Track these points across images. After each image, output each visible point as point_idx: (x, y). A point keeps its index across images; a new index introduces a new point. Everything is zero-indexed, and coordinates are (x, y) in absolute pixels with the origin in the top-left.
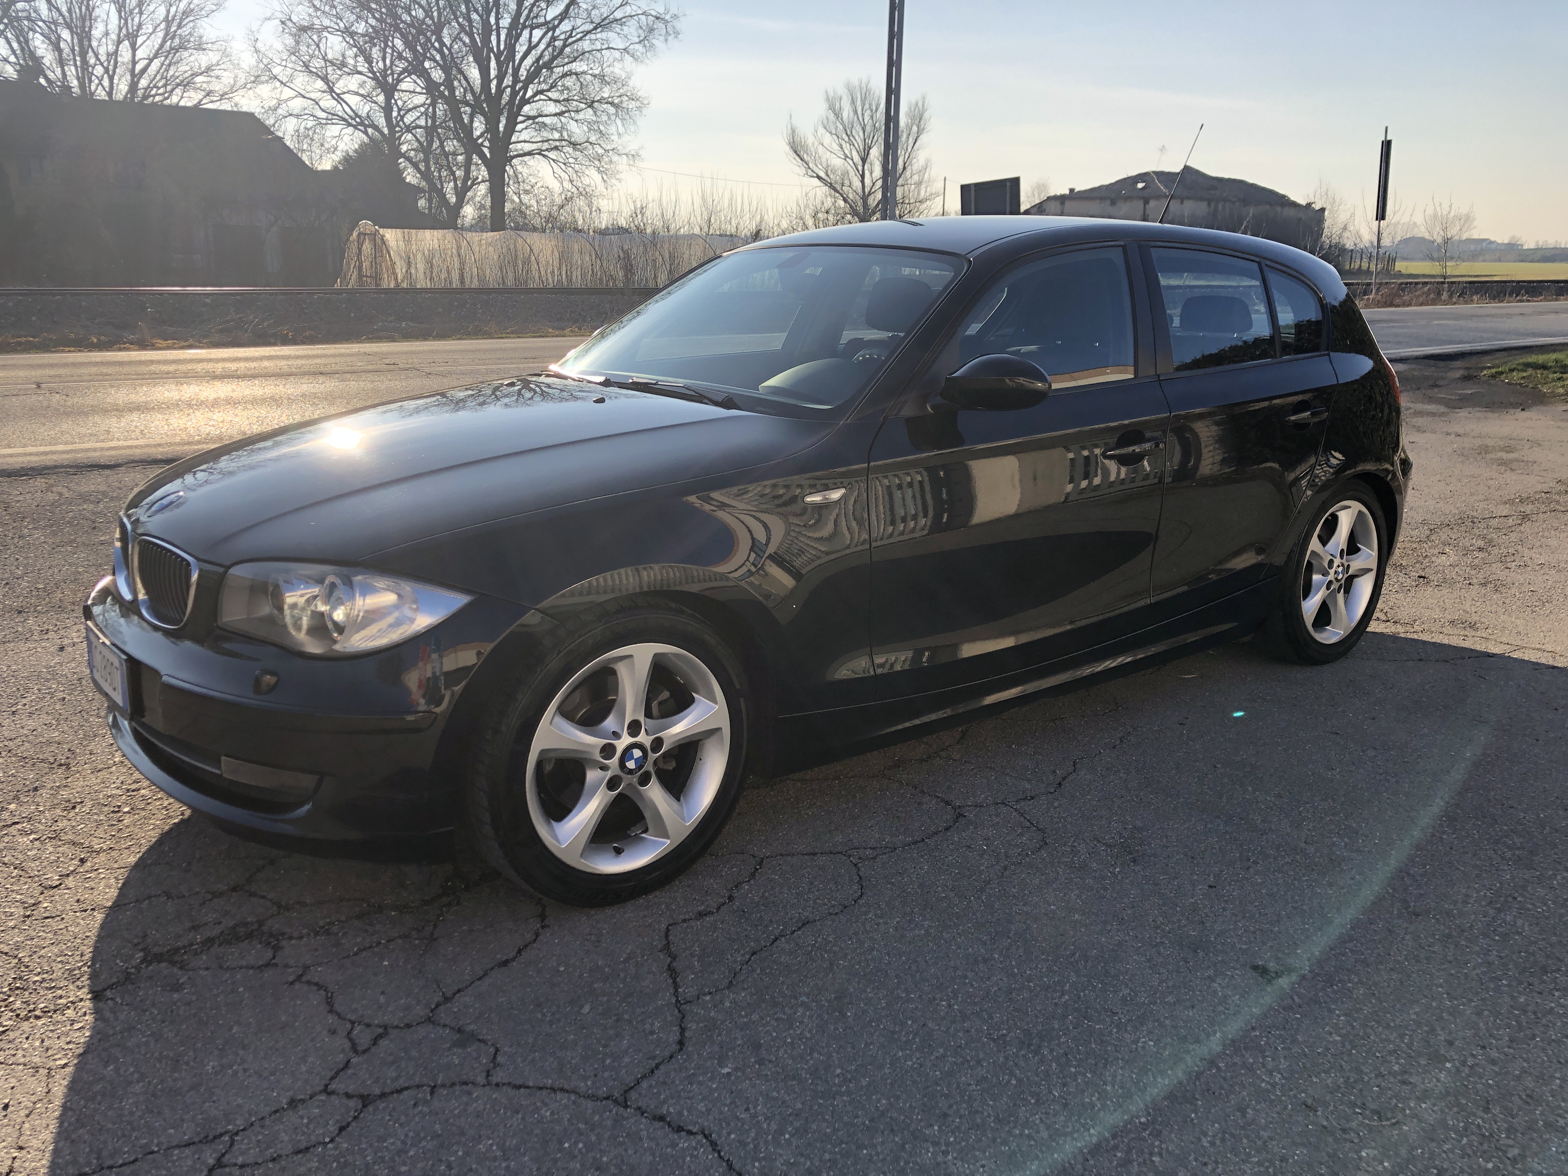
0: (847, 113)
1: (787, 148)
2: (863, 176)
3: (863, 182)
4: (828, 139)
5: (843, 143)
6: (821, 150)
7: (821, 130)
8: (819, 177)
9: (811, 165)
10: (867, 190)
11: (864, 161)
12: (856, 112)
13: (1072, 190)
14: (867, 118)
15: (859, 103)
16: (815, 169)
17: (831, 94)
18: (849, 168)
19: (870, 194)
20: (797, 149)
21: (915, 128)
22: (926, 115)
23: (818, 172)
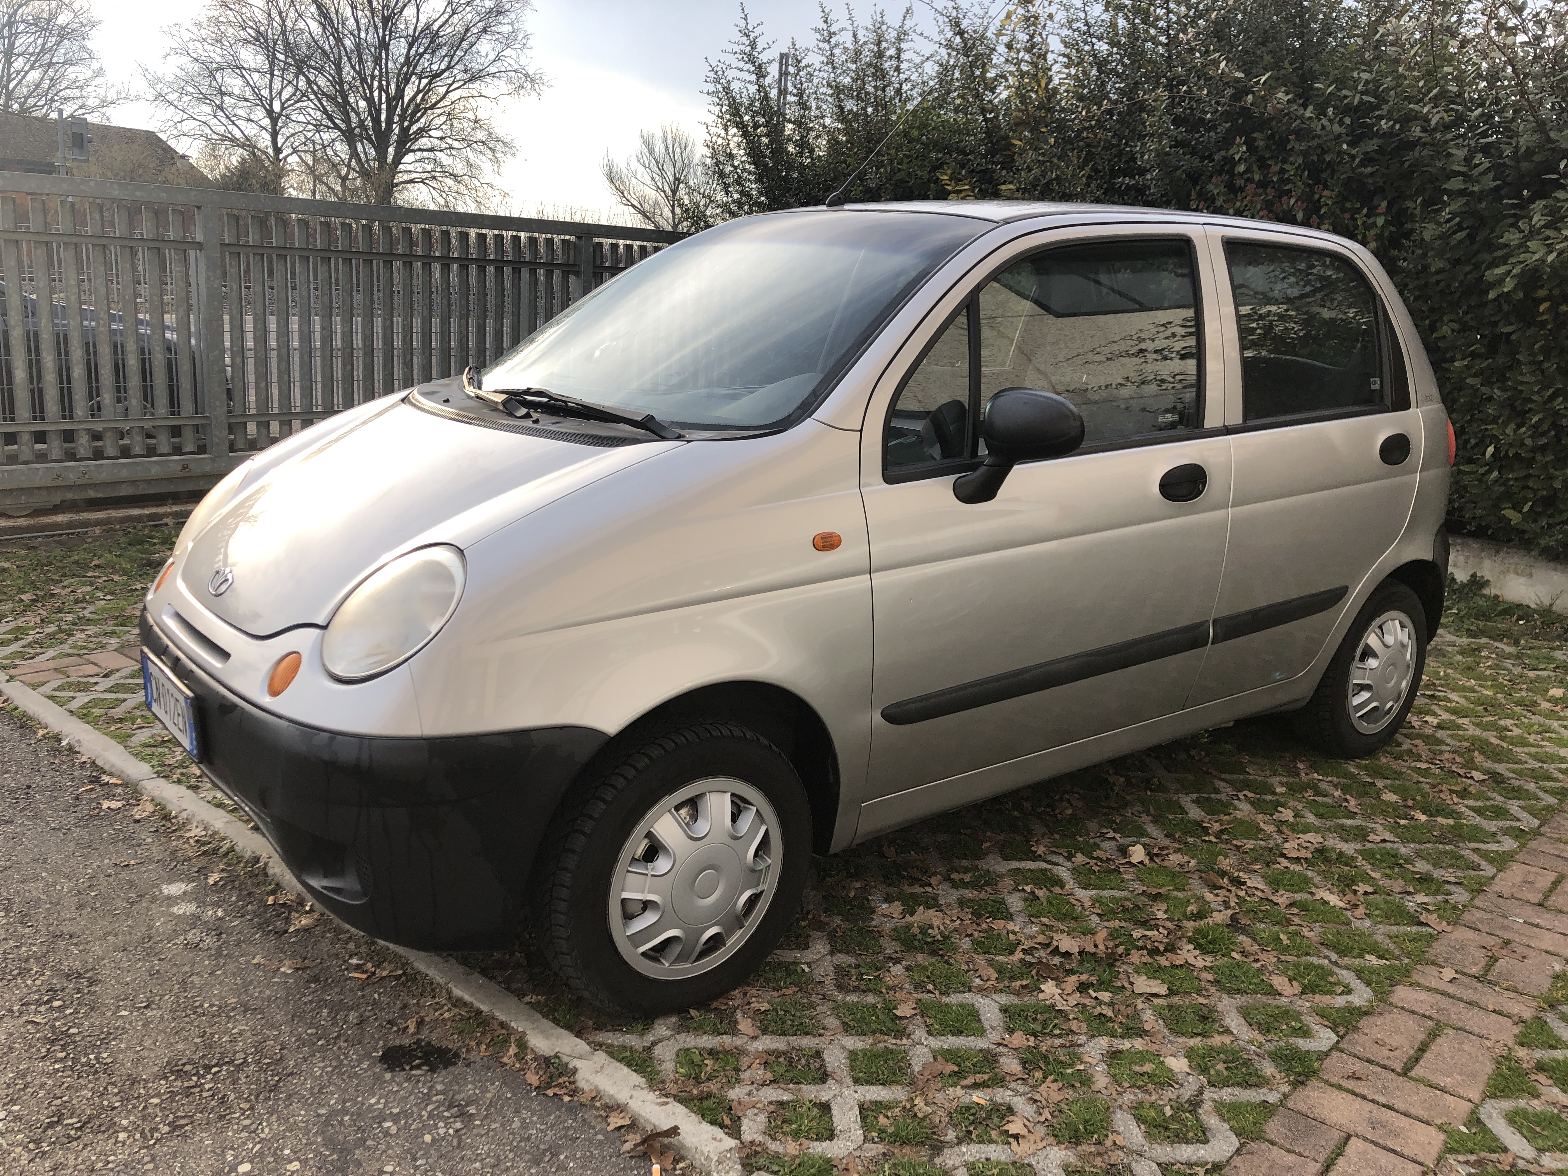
1: (605, 178)
4: (641, 172)
5: (656, 177)
6: (634, 181)
7: (634, 163)
8: (633, 206)
9: (625, 195)
14: (678, 155)
15: (669, 141)
16: (631, 199)
18: (661, 198)
20: (613, 179)
23: (632, 201)
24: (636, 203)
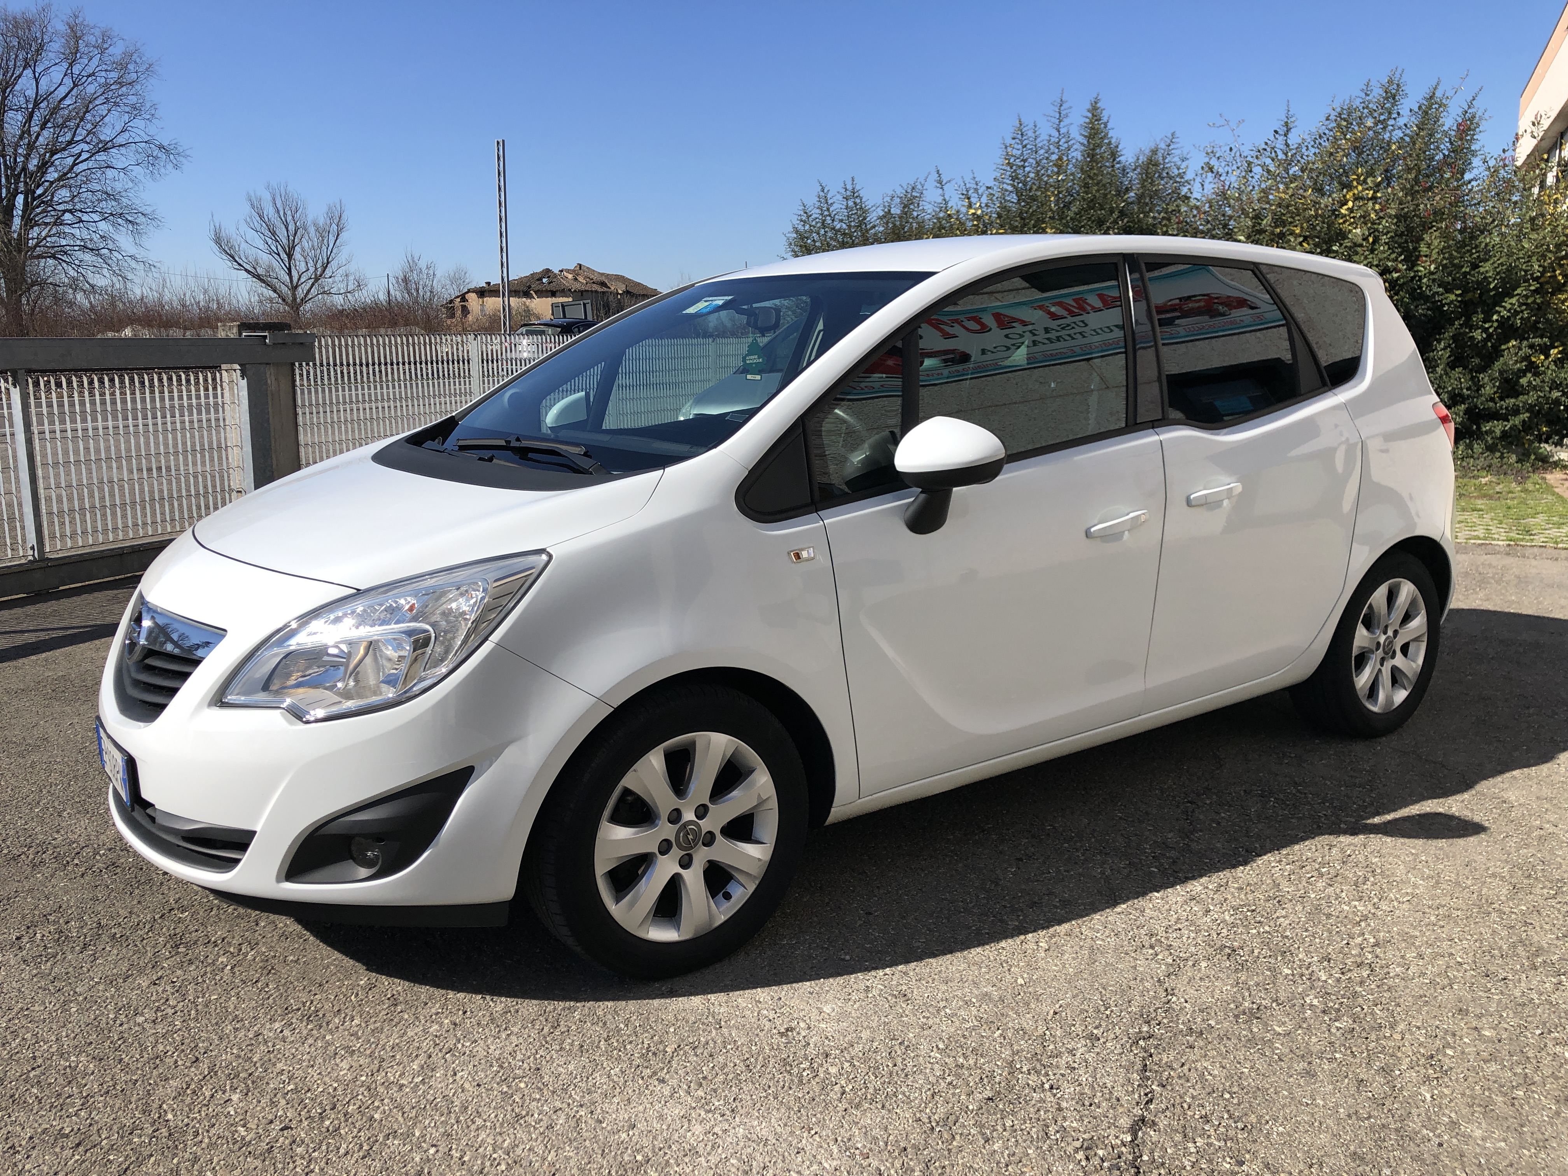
1: (213, 244)
2: (290, 269)
3: (290, 274)
6: (244, 245)
7: (244, 228)
8: (246, 270)
10: (295, 282)
11: (290, 256)
12: (277, 209)
14: (289, 218)
15: (279, 205)
16: (241, 262)
17: (252, 194)
19: (297, 287)
21: (334, 226)
22: (344, 216)
23: (245, 265)
24: (251, 269)
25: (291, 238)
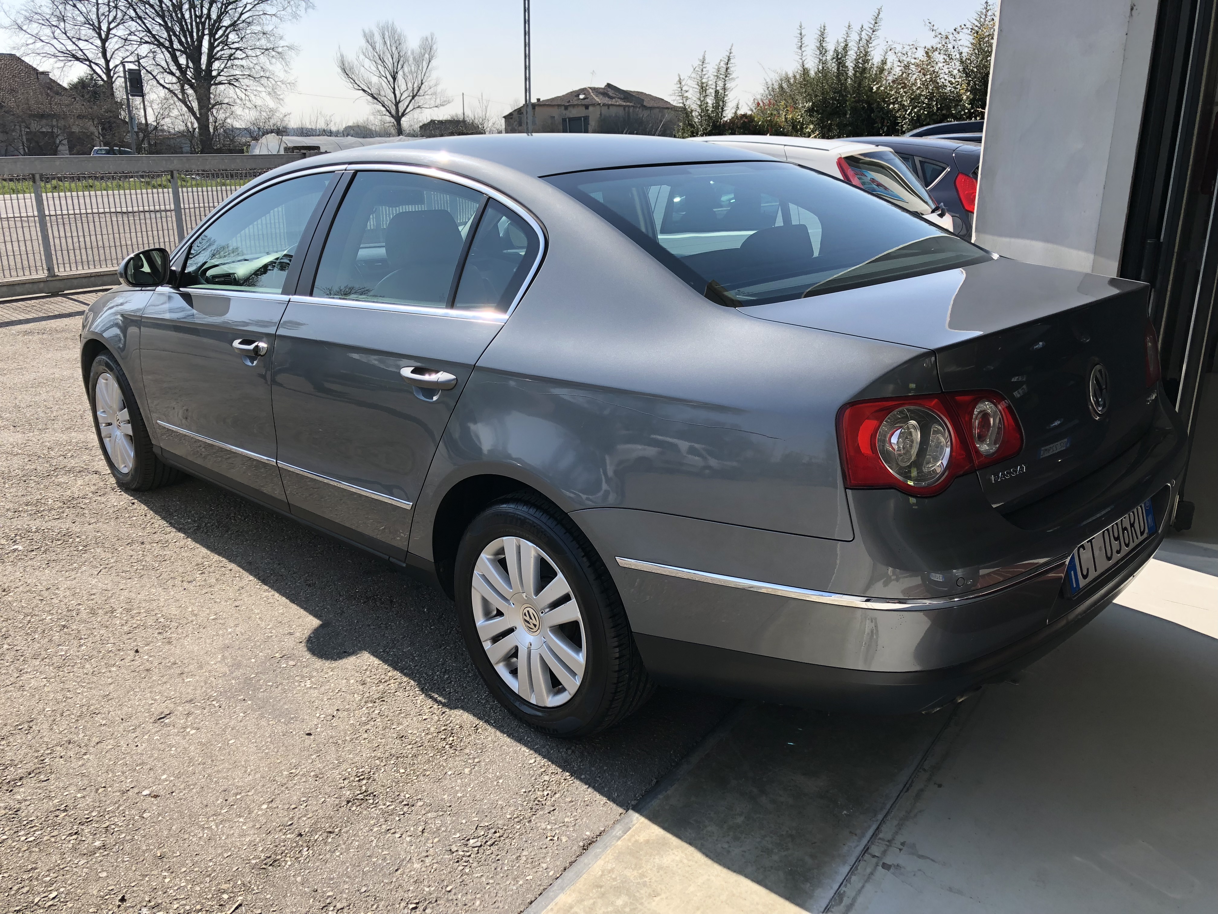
0: (379, 46)
1: (340, 70)
2: (394, 89)
3: (394, 93)
4: (367, 63)
5: (379, 67)
6: (363, 71)
7: (362, 57)
8: (364, 90)
9: (356, 81)
10: (398, 99)
11: (394, 79)
12: (385, 43)
13: (538, 100)
15: (387, 38)
16: (359, 84)
17: (367, 31)
18: (383, 84)
19: (399, 102)
20: (346, 71)
21: (427, 56)
22: (435, 47)
23: (362, 86)
24: (366, 89)
25: (396, 64)
